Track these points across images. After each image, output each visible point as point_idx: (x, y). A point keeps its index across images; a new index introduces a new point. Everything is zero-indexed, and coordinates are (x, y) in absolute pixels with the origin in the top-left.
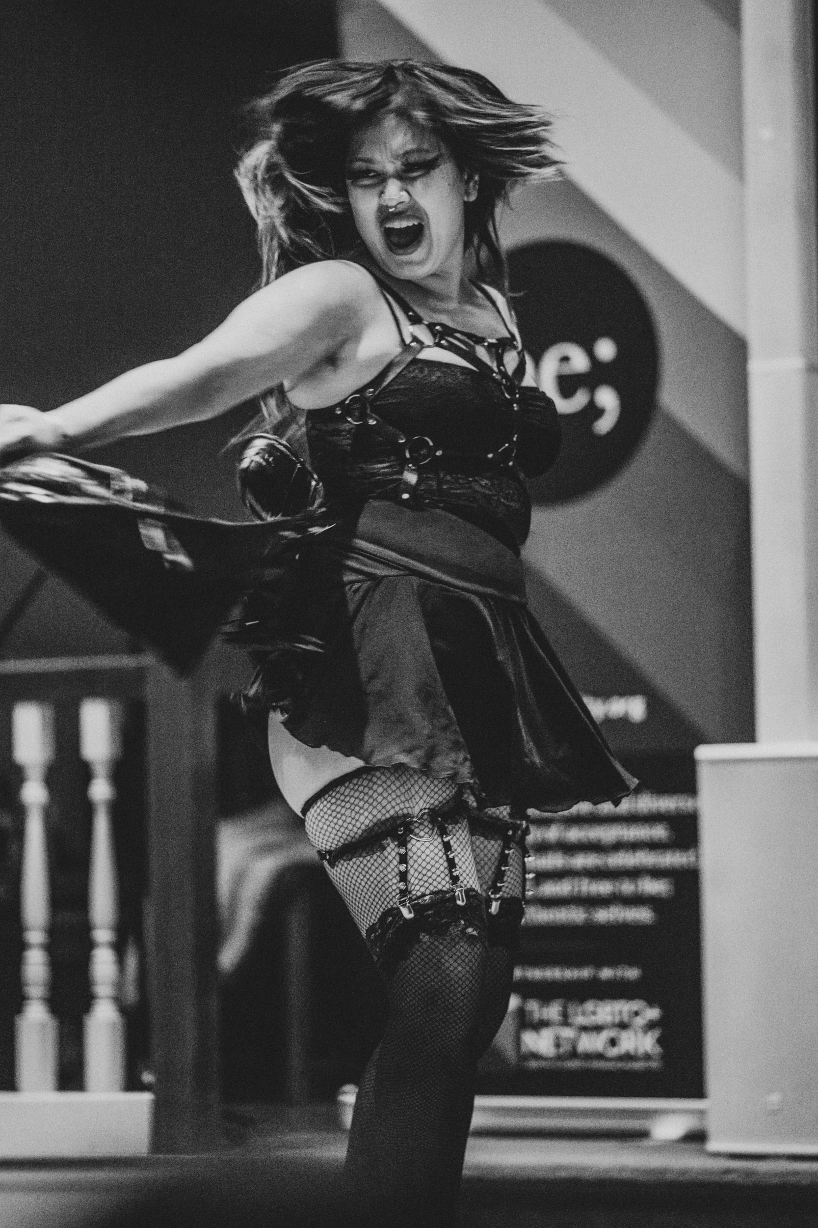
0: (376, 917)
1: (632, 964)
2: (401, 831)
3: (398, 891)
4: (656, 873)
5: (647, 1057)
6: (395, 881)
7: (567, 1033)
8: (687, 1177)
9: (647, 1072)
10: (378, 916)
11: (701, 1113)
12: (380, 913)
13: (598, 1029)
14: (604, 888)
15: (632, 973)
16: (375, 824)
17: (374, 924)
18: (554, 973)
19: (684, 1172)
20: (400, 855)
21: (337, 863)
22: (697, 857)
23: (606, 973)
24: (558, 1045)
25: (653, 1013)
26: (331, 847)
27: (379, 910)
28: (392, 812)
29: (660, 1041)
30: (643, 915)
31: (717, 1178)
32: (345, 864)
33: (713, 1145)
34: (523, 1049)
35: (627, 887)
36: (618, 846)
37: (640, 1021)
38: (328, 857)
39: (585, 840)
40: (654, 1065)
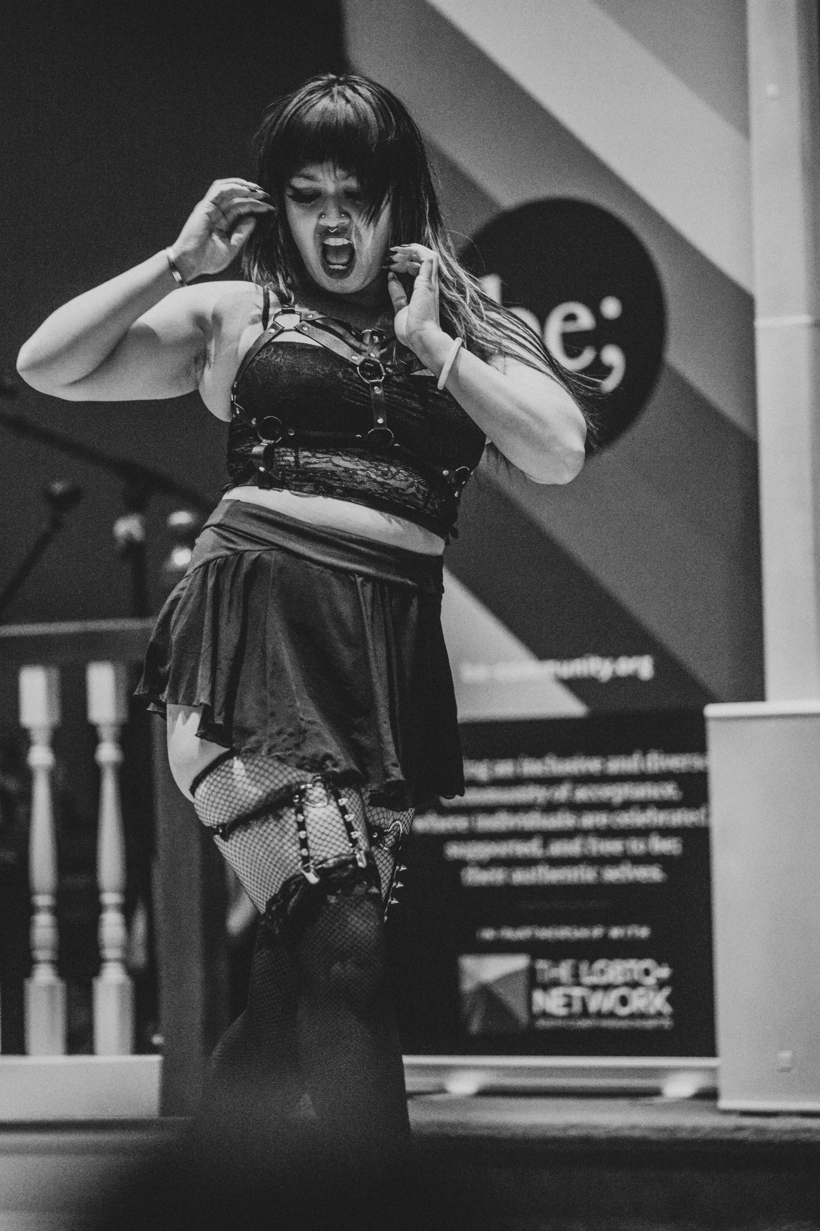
0: (277, 886)
1: (641, 923)
2: (296, 799)
3: (300, 858)
4: (665, 832)
5: (659, 1015)
6: (295, 848)
7: (577, 992)
8: (698, 1135)
9: (659, 1030)
10: (279, 886)
11: (713, 1070)
12: (281, 883)
13: (608, 987)
14: (614, 847)
15: (643, 932)
16: (269, 795)
17: (275, 895)
18: (564, 933)
19: (695, 1130)
20: (298, 823)
21: (231, 836)
22: (707, 816)
23: (616, 932)
24: (569, 1005)
25: (664, 972)
26: (223, 819)
27: (279, 879)
28: (285, 782)
29: (669, 1000)
30: (653, 874)
31: (728, 1136)
32: (241, 836)
33: (724, 1103)
34: (536, 1009)
35: (636, 846)
36: (627, 805)
37: (651, 980)
38: (221, 831)
39: (594, 799)
40: (667, 1023)
